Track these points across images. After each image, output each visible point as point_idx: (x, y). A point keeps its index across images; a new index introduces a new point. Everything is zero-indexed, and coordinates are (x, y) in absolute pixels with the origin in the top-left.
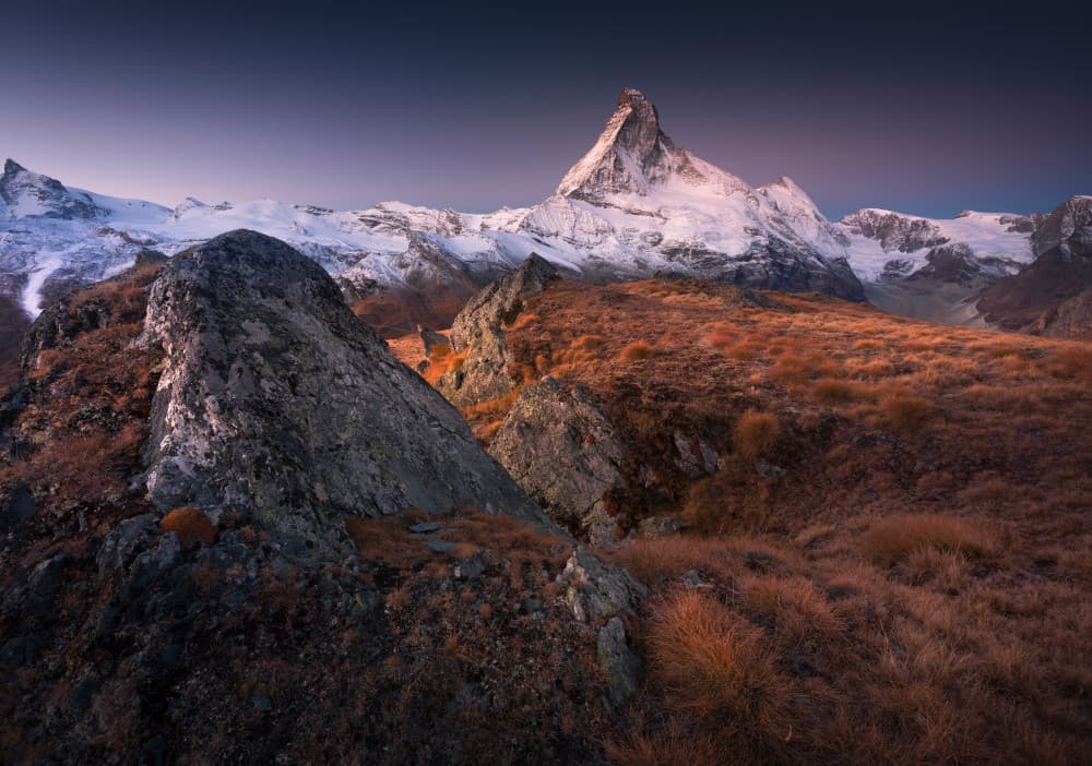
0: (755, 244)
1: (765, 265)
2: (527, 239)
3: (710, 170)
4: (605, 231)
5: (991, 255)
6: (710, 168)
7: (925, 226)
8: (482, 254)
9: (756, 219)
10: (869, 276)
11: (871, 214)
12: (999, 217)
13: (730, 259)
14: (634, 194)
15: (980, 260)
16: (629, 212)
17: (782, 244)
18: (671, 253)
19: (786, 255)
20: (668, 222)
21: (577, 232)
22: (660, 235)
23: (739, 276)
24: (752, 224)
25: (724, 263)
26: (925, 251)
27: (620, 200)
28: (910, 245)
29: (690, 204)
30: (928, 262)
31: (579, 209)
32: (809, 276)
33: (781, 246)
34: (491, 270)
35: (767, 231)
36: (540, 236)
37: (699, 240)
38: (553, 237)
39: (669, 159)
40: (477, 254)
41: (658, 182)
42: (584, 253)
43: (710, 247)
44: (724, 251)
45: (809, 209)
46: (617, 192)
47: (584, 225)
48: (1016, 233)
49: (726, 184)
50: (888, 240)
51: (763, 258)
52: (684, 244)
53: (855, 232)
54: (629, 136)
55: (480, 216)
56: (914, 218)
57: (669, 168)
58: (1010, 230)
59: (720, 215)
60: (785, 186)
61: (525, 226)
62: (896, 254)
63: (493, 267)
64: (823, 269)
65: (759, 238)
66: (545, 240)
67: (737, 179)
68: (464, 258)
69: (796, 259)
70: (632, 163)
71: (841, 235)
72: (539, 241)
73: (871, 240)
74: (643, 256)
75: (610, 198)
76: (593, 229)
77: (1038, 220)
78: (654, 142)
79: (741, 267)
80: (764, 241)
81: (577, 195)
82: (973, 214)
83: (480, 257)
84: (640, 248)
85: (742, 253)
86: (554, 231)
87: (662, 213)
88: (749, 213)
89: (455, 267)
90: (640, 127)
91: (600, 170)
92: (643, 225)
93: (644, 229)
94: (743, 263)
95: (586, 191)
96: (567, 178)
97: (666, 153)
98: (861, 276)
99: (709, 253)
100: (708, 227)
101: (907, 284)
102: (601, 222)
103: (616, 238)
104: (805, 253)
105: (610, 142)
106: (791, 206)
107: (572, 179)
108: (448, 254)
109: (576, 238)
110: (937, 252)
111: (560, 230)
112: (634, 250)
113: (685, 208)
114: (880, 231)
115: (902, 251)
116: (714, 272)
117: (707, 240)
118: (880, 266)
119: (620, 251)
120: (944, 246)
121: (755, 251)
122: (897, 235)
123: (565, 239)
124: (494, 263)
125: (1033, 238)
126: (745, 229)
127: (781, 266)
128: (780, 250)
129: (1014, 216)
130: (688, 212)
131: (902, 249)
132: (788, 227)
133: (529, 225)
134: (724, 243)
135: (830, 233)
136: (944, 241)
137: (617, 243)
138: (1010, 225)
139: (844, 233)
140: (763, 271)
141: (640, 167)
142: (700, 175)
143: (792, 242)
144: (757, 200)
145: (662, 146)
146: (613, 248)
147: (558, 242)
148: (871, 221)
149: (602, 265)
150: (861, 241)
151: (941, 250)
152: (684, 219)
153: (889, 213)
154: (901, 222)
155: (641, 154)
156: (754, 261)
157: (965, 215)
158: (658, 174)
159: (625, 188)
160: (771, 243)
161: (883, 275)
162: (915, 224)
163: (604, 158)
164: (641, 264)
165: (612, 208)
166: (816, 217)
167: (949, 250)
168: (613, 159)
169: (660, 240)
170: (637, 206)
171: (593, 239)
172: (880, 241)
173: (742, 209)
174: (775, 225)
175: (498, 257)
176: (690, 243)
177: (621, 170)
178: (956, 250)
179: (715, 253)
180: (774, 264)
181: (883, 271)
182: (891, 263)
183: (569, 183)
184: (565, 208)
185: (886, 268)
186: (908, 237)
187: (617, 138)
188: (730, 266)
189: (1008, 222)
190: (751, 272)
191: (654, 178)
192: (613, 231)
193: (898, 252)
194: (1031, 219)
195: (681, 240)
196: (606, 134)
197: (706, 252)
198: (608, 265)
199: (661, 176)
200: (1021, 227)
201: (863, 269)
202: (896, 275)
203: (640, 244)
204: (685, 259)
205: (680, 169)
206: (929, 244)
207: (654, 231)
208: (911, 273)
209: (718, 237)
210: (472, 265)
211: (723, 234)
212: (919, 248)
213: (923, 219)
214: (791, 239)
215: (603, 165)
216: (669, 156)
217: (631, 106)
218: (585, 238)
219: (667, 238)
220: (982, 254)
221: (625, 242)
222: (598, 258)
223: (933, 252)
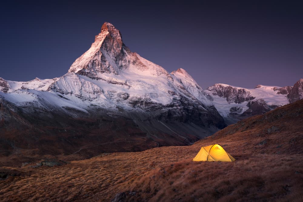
0: (175, 99)
1: (181, 109)
2: (55, 95)
3: (149, 63)
4: (98, 92)
5: (274, 104)
6: (149, 62)
7: (244, 91)
8: (30, 103)
9: (173, 87)
10: (224, 115)
11: (220, 86)
12: (273, 88)
13: (164, 106)
14: (112, 74)
15: (270, 106)
16: (110, 82)
17: (186, 99)
18: (135, 103)
19: (189, 104)
20: (131, 88)
21: (83, 92)
22: (128, 94)
23: (170, 114)
24: (171, 90)
25: (162, 108)
26: (246, 103)
27: (105, 76)
28: (239, 100)
29: (141, 79)
30: (248, 108)
31: (83, 80)
32: (200, 114)
33: (186, 100)
34: (36, 112)
35: (179, 93)
36: (62, 94)
37: (148, 97)
38: (70, 94)
39: (129, 57)
40: (27, 103)
41: (124, 69)
42: (87, 103)
43: (154, 100)
44: (161, 102)
45: (193, 84)
46: (103, 72)
47: (87, 89)
48: (281, 95)
49: (157, 71)
50: (229, 97)
51: (179, 106)
52: (140, 99)
53: (214, 94)
54: (108, 45)
55: (21, 83)
56: (239, 88)
57: (129, 61)
58: (278, 93)
59: (156, 85)
60: (182, 73)
61: (53, 88)
62: (234, 104)
63: (37, 110)
64: (206, 111)
65: (176, 96)
66: (65, 96)
67: (162, 68)
68: (18, 105)
69: (194, 106)
70: (110, 58)
71: (209, 95)
72: (62, 97)
73: (222, 98)
74: (120, 105)
75: (100, 75)
76: (91, 90)
77: (288, 89)
78: (120, 49)
79: (169, 110)
80: (178, 98)
81: (81, 73)
82: (262, 86)
83: (28, 105)
84: (118, 101)
85: (169, 103)
86: (70, 91)
87: (128, 83)
88: (169, 84)
89: (13, 110)
90: (113, 41)
91: (93, 61)
92: (119, 90)
93: (119, 91)
94: (170, 108)
95: (87, 71)
96: (74, 64)
97: (127, 54)
98: (221, 114)
99: (154, 104)
100: (152, 91)
101: (241, 118)
102: (96, 87)
103: (105, 96)
104: (197, 103)
105: (99, 47)
106: (186, 82)
107: (78, 64)
108: (8, 103)
109: (82, 95)
110: (251, 103)
111: (73, 91)
112: (115, 101)
113: (139, 81)
114: (225, 94)
115: (236, 103)
116: (158, 113)
117: (152, 97)
118: (228, 109)
119: (107, 102)
120: (254, 100)
121: (175, 103)
122: (233, 96)
123: (76, 96)
124: (38, 108)
125: (288, 96)
126: (169, 92)
127: (187, 110)
128: (186, 102)
129: (279, 88)
130: (140, 83)
131: (236, 102)
132: (188, 91)
133: (55, 88)
134: (160, 98)
135: (204, 94)
136: (253, 98)
137: (106, 98)
138: (278, 91)
139: (210, 95)
140: (180, 112)
141: (114, 60)
142: (144, 66)
143: (190, 98)
144: (172, 78)
145: (125, 51)
146: (103, 101)
147: (73, 97)
148: (221, 89)
149: (99, 109)
150: (218, 98)
151: (253, 102)
152: (139, 86)
153: (228, 86)
154: (234, 90)
155: (115, 54)
156: (175, 107)
157: (259, 87)
158: (124, 64)
159: (107, 70)
160: (181, 99)
161: (230, 114)
162: (240, 90)
163: (96, 55)
164: (121, 109)
165: (101, 80)
166: (197, 87)
167: (257, 102)
168: (100, 56)
169: (128, 97)
170: (114, 80)
171: (92, 96)
172: (226, 98)
173: (166, 82)
174: (182, 90)
175: (40, 105)
176: (143, 98)
177: (105, 61)
178: (259, 102)
179: (156, 103)
180: (184, 109)
181: (230, 112)
182: (232, 108)
183: (76, 67)
184: (76, 79)
185: (231, 111)
186: (238, 96)
187: (102, 45)
188: (165, 110)
189: (277, 90)
190: (175, 113)
191: (122, 66)
192: (103, 92)
193: (234, 103)
194: (286, 89)
195: (139, 97)
196: (96, 43)
197: (152, 103)
198: (103, 109)
199: (125, 65)
200: (283, 92)
201: (221, 111)
202: (236, 114)
203: (117, 99)
204: (142, 106)
205: (134, 62)
206: (247, 99)
207: (125, 92)
208: (242, 113)
209: (156, 96)
210: (23, 109)
211: (159, 94)
212: (243, 101)
213: (243, 88)
214: (190, 97)
215: (95, 58)
216: (129, 56)
217: (108, 31)
218: (88, 95)
219: (131, 96)
220: (270, 104)
221: (110, 98)
222: (96, 106)
223: (249, 103)
